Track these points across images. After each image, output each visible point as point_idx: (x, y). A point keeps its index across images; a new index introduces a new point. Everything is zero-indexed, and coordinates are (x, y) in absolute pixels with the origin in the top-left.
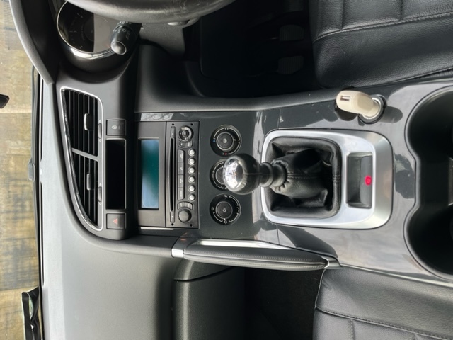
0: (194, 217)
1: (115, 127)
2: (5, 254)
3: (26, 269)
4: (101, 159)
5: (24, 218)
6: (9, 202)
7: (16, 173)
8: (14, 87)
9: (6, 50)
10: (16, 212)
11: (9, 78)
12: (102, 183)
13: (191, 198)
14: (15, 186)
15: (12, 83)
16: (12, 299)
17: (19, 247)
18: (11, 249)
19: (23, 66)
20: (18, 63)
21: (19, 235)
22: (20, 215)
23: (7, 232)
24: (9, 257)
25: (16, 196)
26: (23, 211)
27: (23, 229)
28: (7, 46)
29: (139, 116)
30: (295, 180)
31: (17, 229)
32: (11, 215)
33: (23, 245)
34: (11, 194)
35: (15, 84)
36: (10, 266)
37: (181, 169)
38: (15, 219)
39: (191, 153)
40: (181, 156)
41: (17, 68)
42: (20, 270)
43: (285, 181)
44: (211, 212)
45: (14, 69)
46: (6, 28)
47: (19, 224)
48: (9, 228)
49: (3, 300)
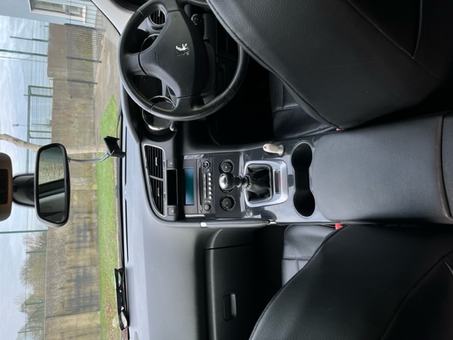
0: (213, 208)
1: (171, 163)
2: (69, 281)
3: (87, 295)
4: (165, 180)
5: (85, 247)
6: (73, 233)
7: (79, 207)
8: (77, 130)
9: (69, 99)
10: (79, 242)
11: (72, 123)
12: (165, 192)
13: (210, 198)
14: (78, 218)
15: (74, 127)
16: (75, 324)
17: (81, 274)
18: (74, 276)
19: (83, 112)
20: (79, 110)
21: (81, 263)
22: (82, 245)
23: (70, 261)
24: (73, 284)
25: (79, 227)
26: (85, 241)
27: (85, 257)
28: (69, 95)
29: (183, 157)
30: (253, 183)
31: (80, 258)
32: (75, 245)
33: (84, 273)
34: (75, 225)
35: (78, 128)
36: (73, 292)
37: (205, 183)
38: (79, 248)
39: (210, 174)
40: (205, 176)
41: (79, 113)
42: (82, 296)
43: (249, 184)
44: (221, 205)
45: (76, 115)
46: (69, 80)
47: (81, 253)
48: (73, 257)
49: (67, 324)
